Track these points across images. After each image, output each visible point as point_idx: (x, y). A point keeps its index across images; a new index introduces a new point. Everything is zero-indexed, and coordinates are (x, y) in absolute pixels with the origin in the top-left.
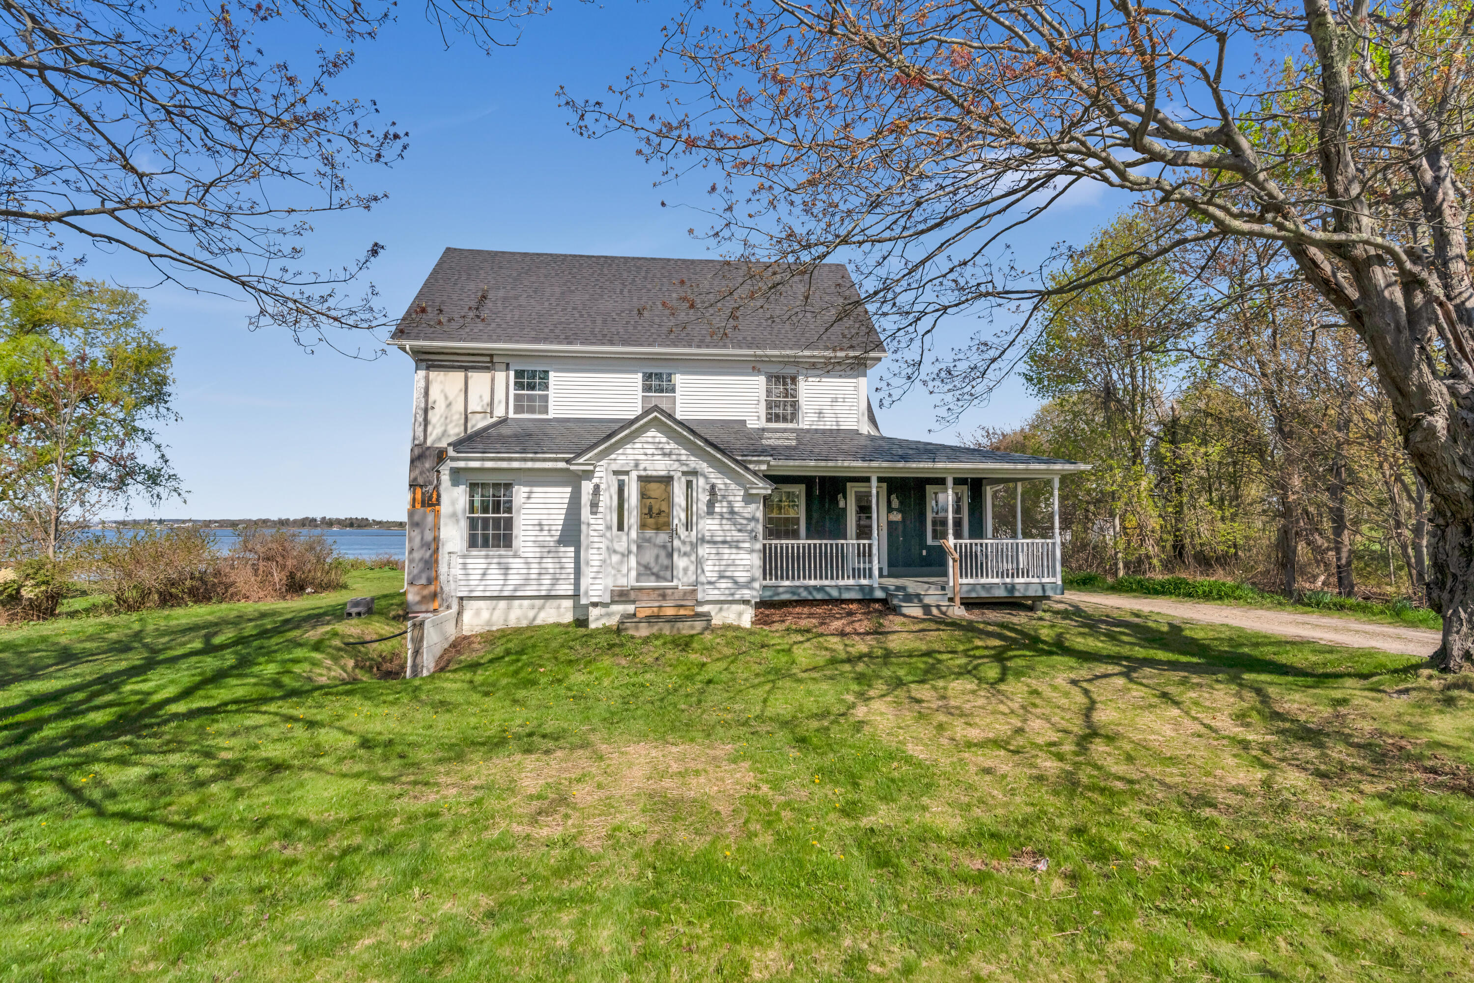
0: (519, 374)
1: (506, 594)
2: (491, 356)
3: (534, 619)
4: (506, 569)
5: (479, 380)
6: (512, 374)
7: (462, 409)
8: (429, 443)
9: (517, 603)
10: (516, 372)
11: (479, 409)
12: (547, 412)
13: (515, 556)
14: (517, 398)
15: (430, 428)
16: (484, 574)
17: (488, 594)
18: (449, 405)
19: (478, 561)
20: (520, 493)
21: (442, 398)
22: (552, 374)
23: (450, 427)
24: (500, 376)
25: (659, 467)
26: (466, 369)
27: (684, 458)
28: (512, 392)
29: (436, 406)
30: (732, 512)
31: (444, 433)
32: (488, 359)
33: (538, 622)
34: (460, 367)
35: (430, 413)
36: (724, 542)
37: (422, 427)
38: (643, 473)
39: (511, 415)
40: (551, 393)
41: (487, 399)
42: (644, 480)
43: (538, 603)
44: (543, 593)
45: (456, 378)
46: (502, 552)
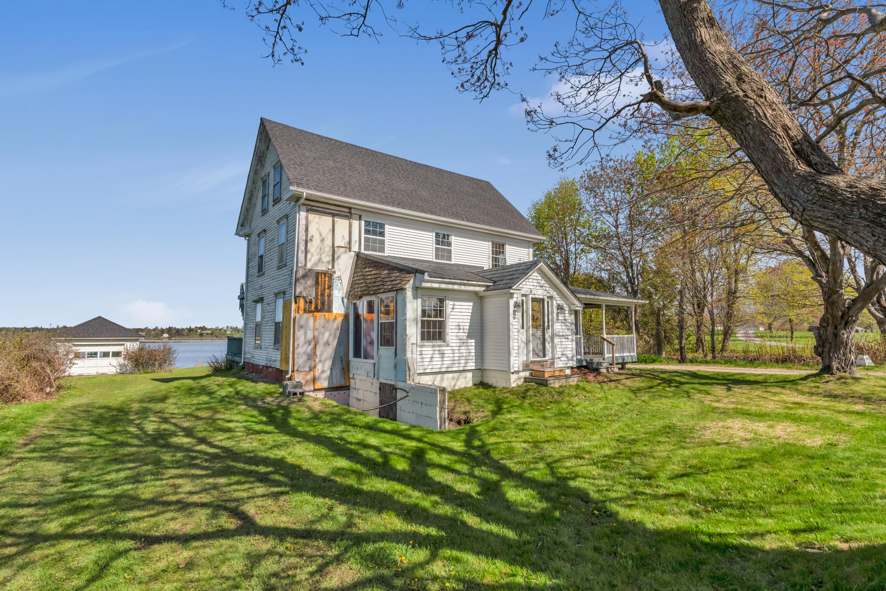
0: (367, 223)
1: (443, 370)
2: (350, 208)
3: (455, 386)
4: (442, 354)
5: (342, 224)
6: (363, 223)
7: (330, 244)
8: (309, 266)
9: (446, 375)
10: (366, 221)
11: (343, 245)
12: (383, 251)
13: (448, 345)
14: (367, 240)
15: (309, 256)
16: (432, 358)
17: (434, 371)
18: (323, 240)
19: (428, 349)
20: (449, 304)
21: (318, 235)
22: (387, 227)
23: (323, 256)
24: (355, 223)
25: (539, 293)
26: (333, 215)
27: (547, 289)
28: (363, 235)
29: (314, 239)
30: (565, 320)
31: (320, 260)
32: (347, 210)
33: (457, 388)
34: (330, 214)
35: (309, 244)
36: (563, 336)
37: (304, 254)
38: (534, 296)
39: (363, 251)
40: (386, 238)
41: (347, 239)
42: (534, 300)
43: (456, 375)
44: (461, 369)
45: (327, 220)
46: (439, 343)
